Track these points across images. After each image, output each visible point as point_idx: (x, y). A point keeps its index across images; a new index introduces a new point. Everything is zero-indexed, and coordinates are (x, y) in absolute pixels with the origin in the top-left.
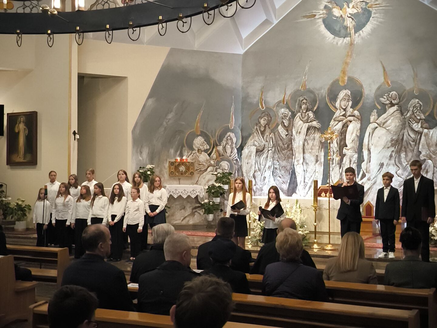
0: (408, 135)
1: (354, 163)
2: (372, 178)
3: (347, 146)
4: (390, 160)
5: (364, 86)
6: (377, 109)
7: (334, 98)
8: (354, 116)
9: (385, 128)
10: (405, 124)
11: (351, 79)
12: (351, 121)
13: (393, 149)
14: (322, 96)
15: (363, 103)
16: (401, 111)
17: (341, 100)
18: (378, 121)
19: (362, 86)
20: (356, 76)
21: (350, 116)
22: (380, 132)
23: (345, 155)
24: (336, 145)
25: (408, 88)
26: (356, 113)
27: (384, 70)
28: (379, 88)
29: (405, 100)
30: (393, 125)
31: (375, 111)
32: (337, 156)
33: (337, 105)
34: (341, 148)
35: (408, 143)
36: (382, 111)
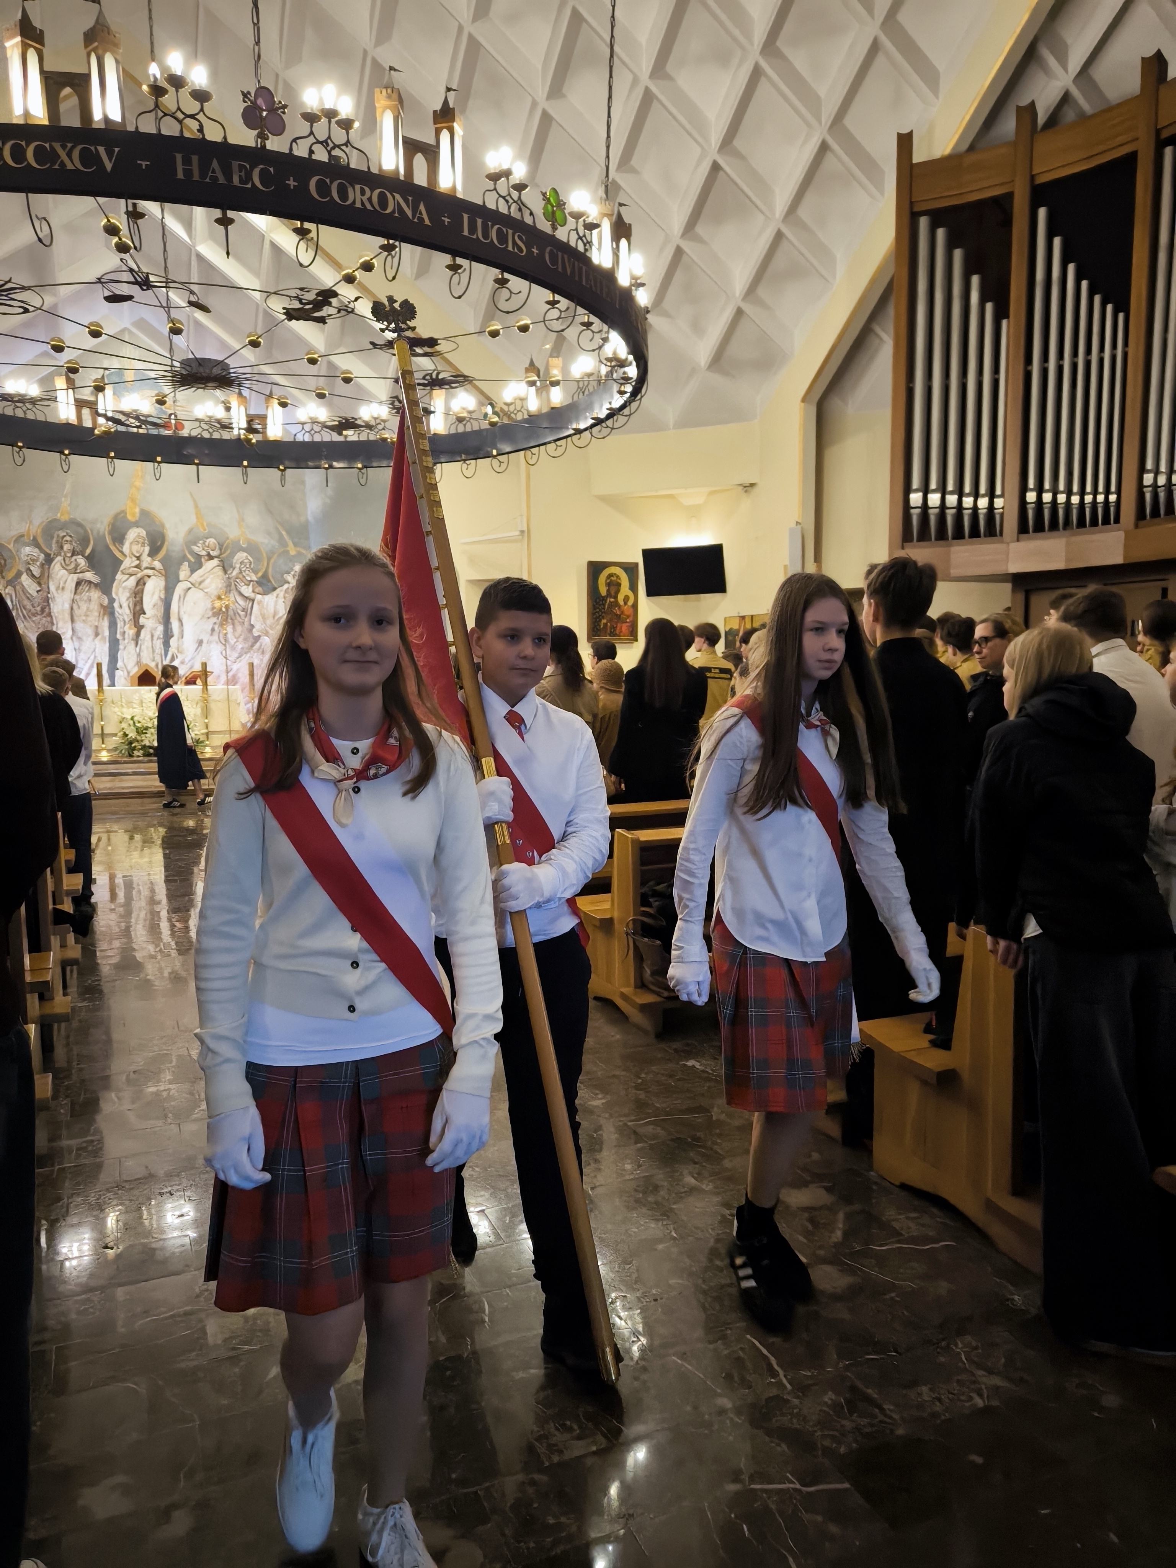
0: (235, 602)
1: (159, 638)
2: (187, 660)
3: (144, 613)
4: (212, 635)
5: (167, 525)
6: (189, 561)
7: (119, 539)
8: (153, 569)
9: (202, 590)
10: (230, 586)
11: (145, 513)
12: (149, 577)
13: (214, 620)
14: (98, 533)
15: (167, 551)
16: (223, 567)
17: (131, 543)
18: (191, 579)
19: (163, 526)
20: (153, 508)
21: (147, 568)
22: (194, 594)
23: (142, 627)
24: (128, 611)
25: (231, 536)
26: (157, 564)
27: (196, 506)
28: (190, 531)
29: (228, 552)
30: (213, 586)
31: (186, 563)
32: (130, 628)
33: (126, 548)
34: (137, 615)
35: (235, 613)
36: (196, 566)
